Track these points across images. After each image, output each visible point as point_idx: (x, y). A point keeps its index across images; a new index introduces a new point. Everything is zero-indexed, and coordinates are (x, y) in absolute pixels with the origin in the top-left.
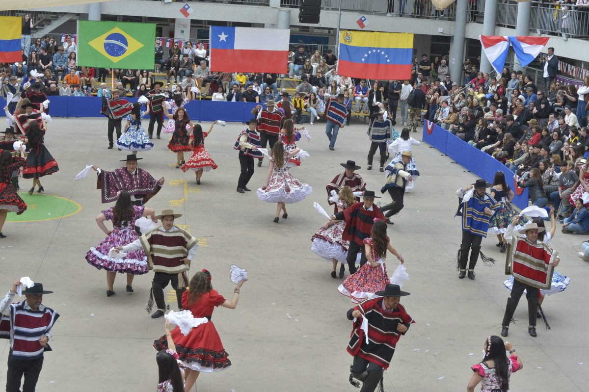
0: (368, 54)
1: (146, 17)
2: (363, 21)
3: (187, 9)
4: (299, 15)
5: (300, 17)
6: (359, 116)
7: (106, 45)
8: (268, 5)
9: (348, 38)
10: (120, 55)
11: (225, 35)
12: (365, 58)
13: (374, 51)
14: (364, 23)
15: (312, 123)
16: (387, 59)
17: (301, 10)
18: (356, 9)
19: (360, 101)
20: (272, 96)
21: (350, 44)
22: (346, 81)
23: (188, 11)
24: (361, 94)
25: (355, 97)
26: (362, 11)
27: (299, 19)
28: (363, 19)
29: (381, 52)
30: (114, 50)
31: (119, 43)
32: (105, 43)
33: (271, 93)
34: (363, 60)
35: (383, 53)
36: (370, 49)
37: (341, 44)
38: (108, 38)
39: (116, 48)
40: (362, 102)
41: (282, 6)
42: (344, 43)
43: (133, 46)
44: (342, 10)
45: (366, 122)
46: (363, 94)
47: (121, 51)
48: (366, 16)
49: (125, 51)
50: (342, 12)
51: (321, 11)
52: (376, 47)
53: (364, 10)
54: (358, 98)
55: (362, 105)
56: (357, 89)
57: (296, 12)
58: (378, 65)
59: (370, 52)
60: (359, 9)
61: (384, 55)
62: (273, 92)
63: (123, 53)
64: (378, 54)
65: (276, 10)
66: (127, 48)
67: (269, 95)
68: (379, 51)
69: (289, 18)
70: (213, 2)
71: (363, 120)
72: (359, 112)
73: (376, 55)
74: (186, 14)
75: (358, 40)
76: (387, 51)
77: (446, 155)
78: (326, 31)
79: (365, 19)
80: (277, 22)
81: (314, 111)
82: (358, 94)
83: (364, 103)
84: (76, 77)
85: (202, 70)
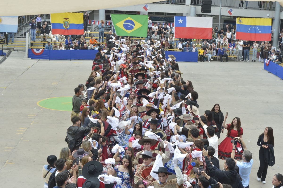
0: (250, 28)
1: (125, 11)
2: (231, 11)
3: (146, 7)
4: (201, 9)
5: (202, 10)
7: (124, 25)
8: (185, 4)
9: (240, 21)
10: (131, 30)
11: (182, 20)
12: (249, 30)
13: (253, 27)
14: (231, 12)
15: (209, 61)
16: (259, 31)
17: (202, 7)
18: (227, 6)
19: (231, 50)
21: (242, 24)
22: (225, 41)
23: (147, 8)
24: (232, 47)
25: (229, 48)
26: (229, 7)
27: (201, 11)
28: (231, 10)
29: (256, 28)
30: (128, 27)
31: (130, 24)
32: (124, 24)
33: (189, 46)
34: (248, 31)
35: (257, 28)
36: (251, 26)
37: (237, 24)
38: (125, 22)
39: (129, 27)
40: (233, 51)
41: (191, 5)
42: (239, 23)
43: (137, 25)
44: (222, 6)
45: (235, 60)
46: (233, 47)
47: (132, 28)
48: (232, 9)
49: (134, 28)
50: (221, 7)
51: (212, 7)
52: (254, 25)
53: (231, 6)
54: (231, 49)
55: (233, 52)
56: (230, 45)
57: (199, 8)
58: (255, 34)
59: (251, 28)
60: (228, 6)
61: (258, 29)
62: (190, 46)
63: (133, 29)
64: (255, 29)
65: (189, 7)
66: (134, 27)
67: (188, 48)
68: (255, 27)
69: (196, 11)
70: (174, 4)
71: (233, 59)
72: (231, 55)
73: (254, 29)
74: (146, 9)
75: (245, 22)
76: (259, 27)
77: (277, 76)
78: (229, 18)
79: (232, 11)
80: (190, 13)
81: (210, 55)
82: (231, 47)
83: (234, 51)
84: (94, 40)
85: (155, 36)
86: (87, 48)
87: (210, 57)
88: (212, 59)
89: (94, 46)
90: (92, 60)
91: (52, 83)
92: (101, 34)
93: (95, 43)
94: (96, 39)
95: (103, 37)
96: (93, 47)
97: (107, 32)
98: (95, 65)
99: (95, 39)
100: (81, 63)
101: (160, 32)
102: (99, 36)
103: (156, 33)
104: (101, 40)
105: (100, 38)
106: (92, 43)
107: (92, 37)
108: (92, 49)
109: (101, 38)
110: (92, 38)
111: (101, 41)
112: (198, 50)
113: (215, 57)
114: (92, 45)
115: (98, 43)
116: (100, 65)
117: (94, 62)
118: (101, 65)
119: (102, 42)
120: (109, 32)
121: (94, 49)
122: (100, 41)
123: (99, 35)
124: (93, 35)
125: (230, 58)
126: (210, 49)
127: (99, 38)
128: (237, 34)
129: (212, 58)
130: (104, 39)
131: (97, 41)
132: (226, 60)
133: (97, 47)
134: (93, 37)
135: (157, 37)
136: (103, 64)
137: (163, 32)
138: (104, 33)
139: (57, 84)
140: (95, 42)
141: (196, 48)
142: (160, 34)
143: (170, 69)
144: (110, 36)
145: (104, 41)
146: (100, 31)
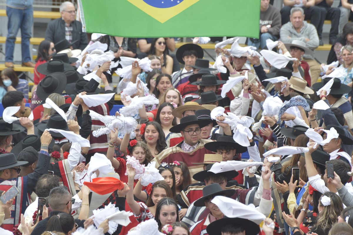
85: (294, 31)
92: (16, 20)
95: (25, 37)
97: (54, 10)
101: (324, 9)
102: (6, 32)
103: (298, 14)
104: (15, 55)
105: (11, 41)
109: (19, 39)
111: (18, 54)
115: (2, 66)
116: (6, 183)
119: (24, 64)
120: (57, 10)
122: (10, 57)
123: (9, 26)
127: (4, 39)
130: (31, 47)
135: (309, 35)
136: (20, 180)
137: (343, 10)
138: (36, 14)
142: (328, 18)
144: (67, 29)
145: (31, 56)
146: (10, 5)
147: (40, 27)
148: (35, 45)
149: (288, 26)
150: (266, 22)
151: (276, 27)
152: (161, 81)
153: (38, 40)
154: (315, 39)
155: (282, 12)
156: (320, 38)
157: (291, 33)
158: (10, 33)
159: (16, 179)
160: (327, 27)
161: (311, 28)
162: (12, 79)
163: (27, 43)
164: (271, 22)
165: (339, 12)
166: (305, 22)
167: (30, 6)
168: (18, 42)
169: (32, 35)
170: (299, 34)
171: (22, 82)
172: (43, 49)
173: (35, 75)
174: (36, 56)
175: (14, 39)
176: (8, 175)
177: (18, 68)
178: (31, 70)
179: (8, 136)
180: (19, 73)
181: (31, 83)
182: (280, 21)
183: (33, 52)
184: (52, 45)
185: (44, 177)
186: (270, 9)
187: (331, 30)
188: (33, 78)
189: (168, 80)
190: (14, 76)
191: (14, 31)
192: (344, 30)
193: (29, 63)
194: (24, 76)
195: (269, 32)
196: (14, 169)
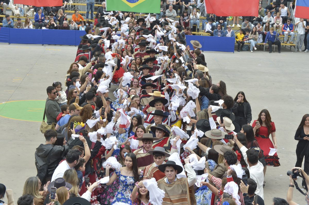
6: (285, 46)
10: (135, 2)
15: (252, 51)
19: (287, 34)
20: (222, 32)
22: (278, 20)
24: (288, 29)
25: (283, 32)
33: (222, 29)
40: (289, 36)
45: (291, 50)
46: (290, 30)
54: (286, 33)
55: (289, 38)
56: (285, 26)
62: (223, 28)
71: (290, 49)
72: (286, 42)
81: (253, 43)
82: (286, 29)
83: (291, 36)
84: (79, 16)
85: (170, 12)
86: (68, 28)
87: (254, 45)
88: (255, 49)
89: (78, 24)
90: (76, 45)
91: (14, 80)
92: (89, 7)
93: (81, 20)
94: (83, 15)
95: (92, 12)
96: (77, 26)
98: (79, 53)
99: (81, 14)
100: (58, 50)
101: (178, 6)
102: (86, 10)
103: (171, 7)
105: (88, 13)
106: (76, 20)
107: (75, 10)
108: (75, 29)
109: (90, 12)
110: (75, 12)
111: (90, 17)
112: (235, 34)
113: (260, 45)
114: (76, 23)
115: (85, 20)
116: (86, 53)
117: (78, 49)
118: (88, 53)
119: (91, 20)
120: (101, 4)
121: (79, 29)
122: (87, 17)
123: (87, 9)
124: (77, 8)
125: (284, 46)
126: (254, 33)
127: (86, 12)
128: (296, 9)
129: (256, 46)
130: (93, 14)
131: (83, 17)
132: (278, 50)
133: (83, 26)
134: (77, 12)
135: (174, 13)
136: (90, 52)
137: (183, 6)
138: (95, 5)
139: (22, 80)
140: (81, 18)
141: (232, 30)
142: (179, 8)
143: (193, 62)
144: (103, 10)
145: (94, 17)
146: (88, 3)
147: (96, 9)
148: (95, 14)
149: (168, 10)
150: (162, 9)
151: (164, 10)
152: (132, 31)
153: (96, 13)
154: (176, 14)
155: (166, 6)
156: (177, 14)
157: (169, 12)
158: (87, 10)
159: (89, 52)
160: (179, 11)
161: (175, 11)
162: (88, 23)
163: (92, 13)
164: (163, 9)
165: (182, 7)
166: (173, 9)
167: (93, 3)
168: (90, 13)
169: (94, 11)
170: (171, 13)
171: (91, 25)
172: (97, 15)
173: (95, 23)
174: (95, 17)
175: (89, 12)
176: (86, 51)
177: (90, 20)
178: (93, 21)
179: (87, 40)
180: (90, 22)
181: (93, 25)
182: (166, 9)
183: (94, 16)
184: (100, 14)
185: (97, 52)
186: (163, 5)
187: (180, 12)
188: (94, 24)
189: (135, 31)
190: (89, 23)
191: (89, 10)
192: (183, 12)
193: (93, 19)
194: (91, 23)
195: (162, 12)
196: (88, 49)
